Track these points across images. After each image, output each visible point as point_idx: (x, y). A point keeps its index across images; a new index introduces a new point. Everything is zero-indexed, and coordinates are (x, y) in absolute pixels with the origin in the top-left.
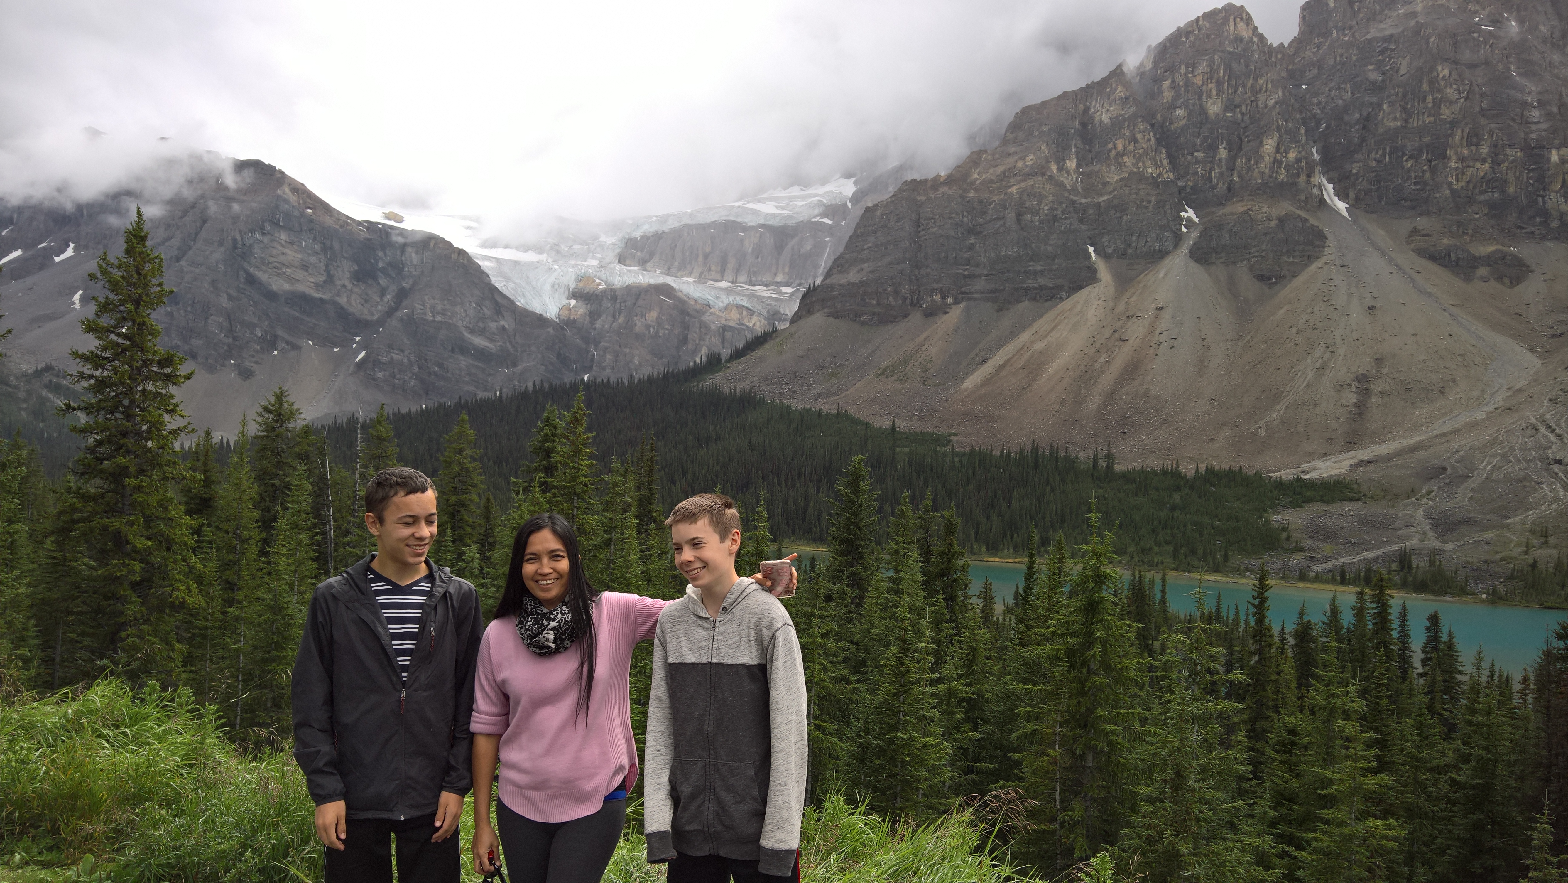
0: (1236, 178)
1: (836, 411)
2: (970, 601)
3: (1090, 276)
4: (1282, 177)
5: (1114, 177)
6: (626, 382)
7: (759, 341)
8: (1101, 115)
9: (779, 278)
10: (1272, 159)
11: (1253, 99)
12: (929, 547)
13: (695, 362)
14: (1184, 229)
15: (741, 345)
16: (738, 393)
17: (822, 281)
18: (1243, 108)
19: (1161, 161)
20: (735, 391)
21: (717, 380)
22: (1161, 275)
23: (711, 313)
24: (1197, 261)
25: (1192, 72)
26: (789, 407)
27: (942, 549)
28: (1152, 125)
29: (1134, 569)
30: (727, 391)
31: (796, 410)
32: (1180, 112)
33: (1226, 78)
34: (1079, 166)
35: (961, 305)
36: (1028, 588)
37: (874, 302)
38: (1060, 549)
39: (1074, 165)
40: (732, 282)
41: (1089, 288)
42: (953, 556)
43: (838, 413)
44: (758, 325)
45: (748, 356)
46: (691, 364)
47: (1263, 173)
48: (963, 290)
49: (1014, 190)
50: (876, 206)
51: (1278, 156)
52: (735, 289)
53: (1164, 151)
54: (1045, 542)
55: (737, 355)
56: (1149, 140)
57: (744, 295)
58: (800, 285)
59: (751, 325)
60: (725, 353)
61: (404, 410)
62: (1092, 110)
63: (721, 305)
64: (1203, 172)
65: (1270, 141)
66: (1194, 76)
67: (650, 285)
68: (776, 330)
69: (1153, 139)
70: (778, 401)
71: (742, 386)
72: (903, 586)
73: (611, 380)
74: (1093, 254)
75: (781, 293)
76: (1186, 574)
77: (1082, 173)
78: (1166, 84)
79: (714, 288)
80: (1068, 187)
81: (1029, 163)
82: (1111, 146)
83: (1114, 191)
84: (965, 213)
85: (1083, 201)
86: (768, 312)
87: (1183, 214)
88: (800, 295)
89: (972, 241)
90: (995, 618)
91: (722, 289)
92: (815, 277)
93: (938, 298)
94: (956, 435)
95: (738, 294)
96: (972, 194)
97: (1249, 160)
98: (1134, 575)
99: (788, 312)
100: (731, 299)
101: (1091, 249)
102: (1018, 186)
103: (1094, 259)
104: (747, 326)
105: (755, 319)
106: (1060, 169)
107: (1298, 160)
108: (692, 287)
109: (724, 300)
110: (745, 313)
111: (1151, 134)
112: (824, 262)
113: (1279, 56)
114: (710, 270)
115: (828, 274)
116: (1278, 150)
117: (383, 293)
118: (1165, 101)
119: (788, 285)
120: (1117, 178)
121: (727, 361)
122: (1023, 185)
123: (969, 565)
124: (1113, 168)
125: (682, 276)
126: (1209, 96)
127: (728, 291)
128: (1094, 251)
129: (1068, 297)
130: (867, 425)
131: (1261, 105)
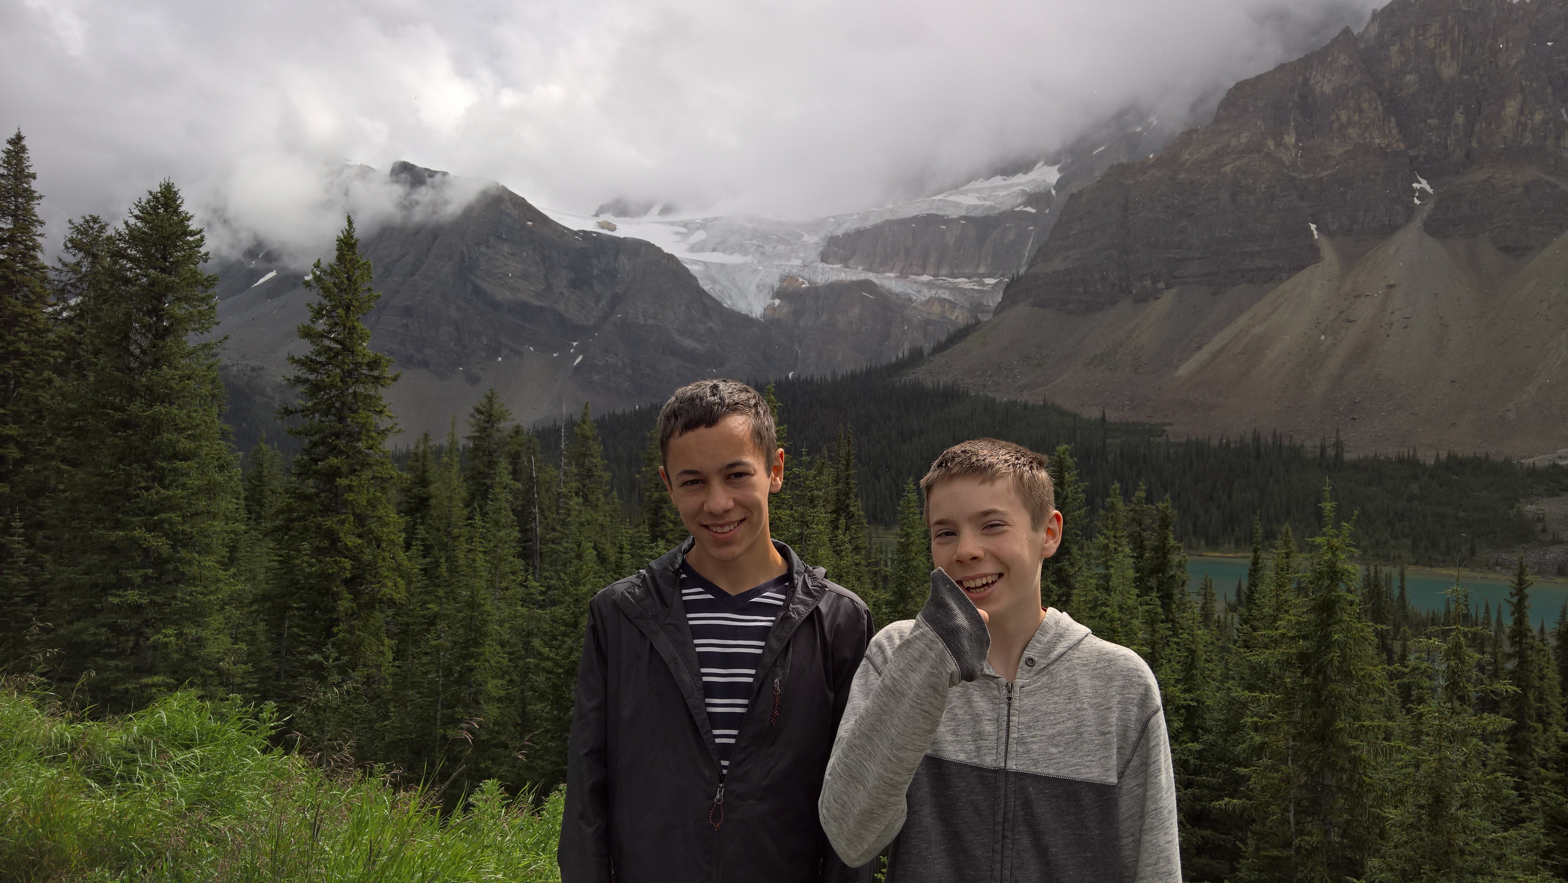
0: (1474, 144)
1: (1042, 403)
2: (1188, 599)
3: (1313, 254)
4: (1527, 141)
5: (1337, 150)
6: (829, 378)
7: (961, 334)
8: (1322, 86)
9: (982, 270)
10: (1515, 122)
11: (1492, 59)
12: (1142, 541)
13: (897, 357)
14: (1417, 201)
15: (943, 338)
16: (941, 387)
17: (1026, 271)
18: (1482, 70)
19: (1390, 131)
20: (938, 384)
21: (922, 375)
22: (1391, 252)
23: (914, 308)
24: (1434, 234)
25: (1423, 35)
26: (993, 400)
27: (1156, 544)
28: (1380, 94)
29: (1368, 565)
30: (929, 384)
31: (1001, 403)
32: (1411, 78)
33: (1462, 39)
34: (1298, 140)
35: (1174, 290)
36: (1253, 585)
37: (1081, 290)
38: (1286, 543)
39: (1293, 140)
40: (934, 276)
41: (1311, 268)
42: (1169, 550)
43: (1045, 406)
44: (959, 317)
45: (951, 350)
46: (894, 359)
47: (1505, 137)
48: (1175, 274)
49: (1228, 168)
50: (1081, 193)
51: (1523, 119)
52: (937, 282)
53: (1393, 119)
54: (1270, 536)
55: (940, 348)
56: (1376, 109)
57: (946, 288)
58: (1003, 275)
59: (954, 318)
60: (928, 347)
61: (619, 412)
62: (1312, 82)
63: (923, 299)
64: (1438, 140)
65: (1512, 103)
66: (1425, 39)
67: (852, 283)
68: (979, 323)
69: (1380, 107)
70: (981, 393)
71: (945, 380)
72: (1114, 582)
73: (815, 378)
74: (1315, 233)
75: (983, 284)
76: (1427, 569)
77: (1301, 148)
78: (1395, 49)
79: (916, 282)
80: (1287, 163)
81: (1244, 140)
82: (1333, 117)
83: (1337, 165)
84: (1176, 196)
85: (1304, 177)
86: (971, 304)
87: (1415, 185)
88: (1004, 286)
89: (1184, 223)
90: (1216, 616)
91: (923, 283)
92: (1019, 267)
93: (1148, 283)
94: (1171, 424)
95: (940, 287)
96: (1182, 176)
97: (1489, 124)
98: (1368, 570)
99: (991, 304)
100: (933, 292)
101: (1313, 227)
102: (1232, 165)
103: (1316, 237)
104: (950, 319)
105: (957, 312)
106: (1278, 145)
107: (1545, 122)
108: (894, 282)
109: (927, 294)
110: (947, 306)
111: (1379, 103)
112: (1027, 253)
113: (1521, 13)
114: (911, 265)
115: (1032, 263)
116: (1521, 113)
117: (598, 300)
118: (1393, 66)
119: (990, 276)
120: (1340, 151)
121: (930, 355)
122: (1237, 163)
123: (1186, 561)
124: (1336, 140)
125: (884, 272)
126: (1443, 59)
127: (930, 285)
128: (1316, 229)
129: (1289, 278)
130: (1075, 416)
131: (1501, 64)
